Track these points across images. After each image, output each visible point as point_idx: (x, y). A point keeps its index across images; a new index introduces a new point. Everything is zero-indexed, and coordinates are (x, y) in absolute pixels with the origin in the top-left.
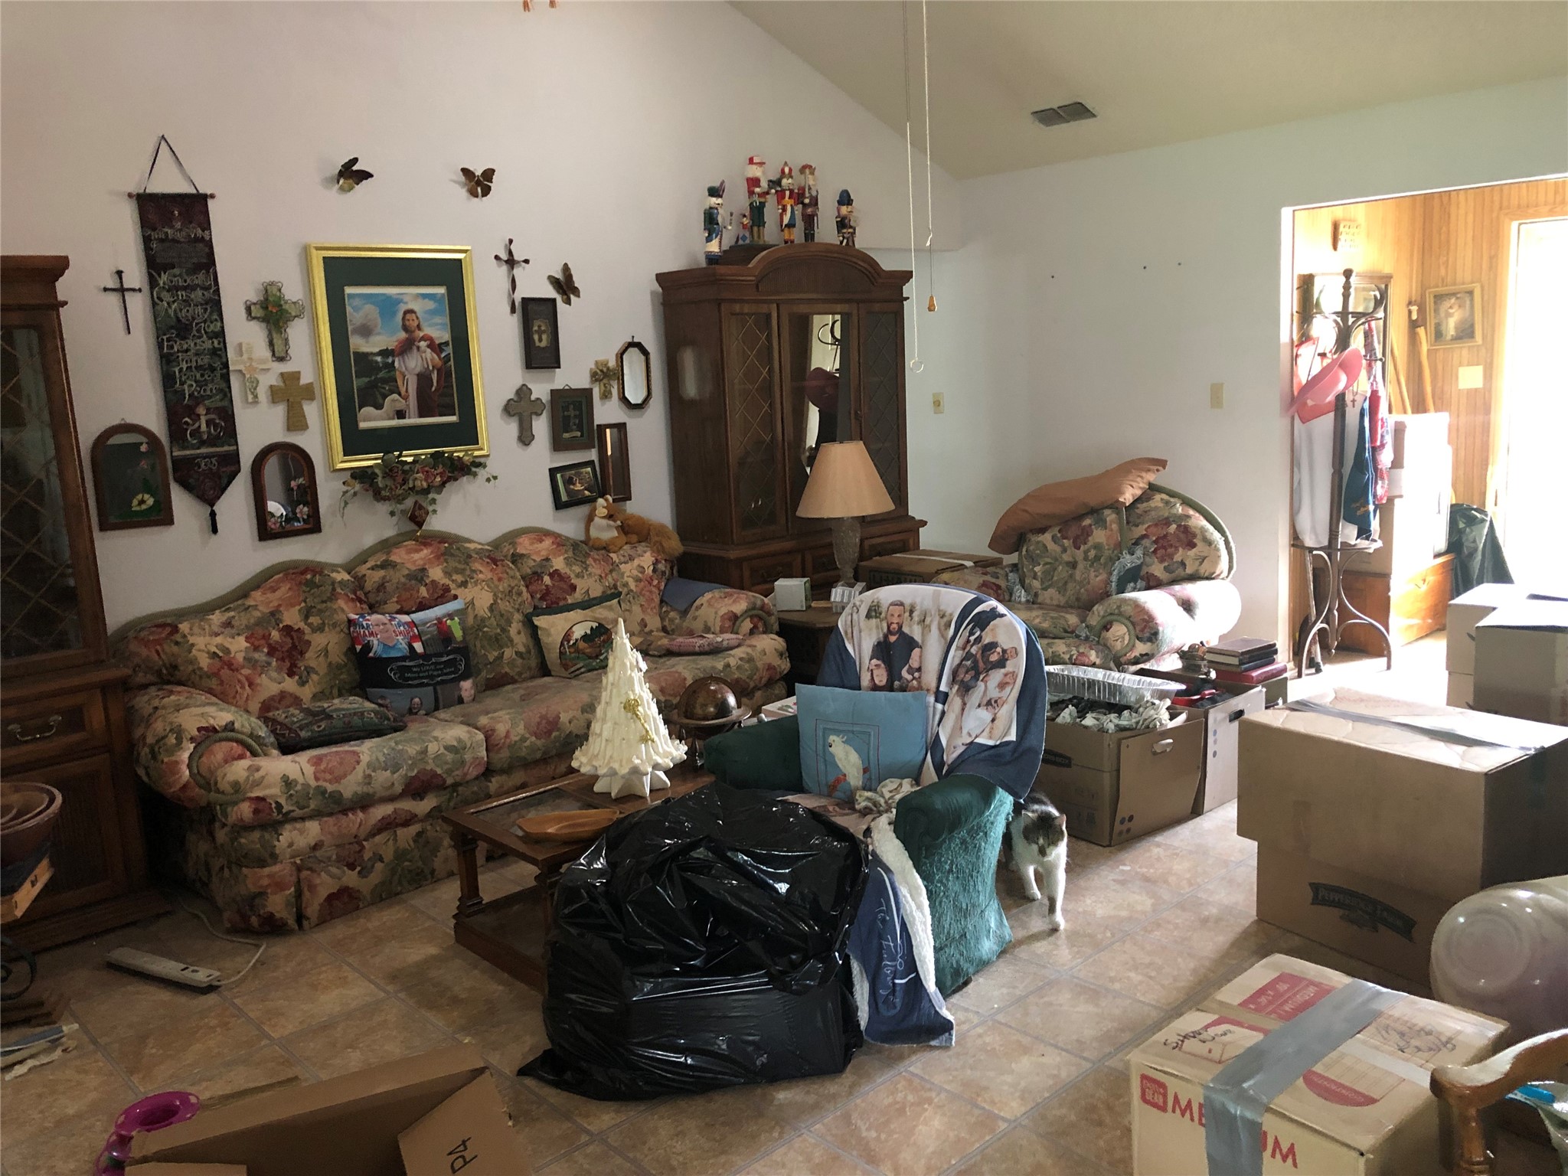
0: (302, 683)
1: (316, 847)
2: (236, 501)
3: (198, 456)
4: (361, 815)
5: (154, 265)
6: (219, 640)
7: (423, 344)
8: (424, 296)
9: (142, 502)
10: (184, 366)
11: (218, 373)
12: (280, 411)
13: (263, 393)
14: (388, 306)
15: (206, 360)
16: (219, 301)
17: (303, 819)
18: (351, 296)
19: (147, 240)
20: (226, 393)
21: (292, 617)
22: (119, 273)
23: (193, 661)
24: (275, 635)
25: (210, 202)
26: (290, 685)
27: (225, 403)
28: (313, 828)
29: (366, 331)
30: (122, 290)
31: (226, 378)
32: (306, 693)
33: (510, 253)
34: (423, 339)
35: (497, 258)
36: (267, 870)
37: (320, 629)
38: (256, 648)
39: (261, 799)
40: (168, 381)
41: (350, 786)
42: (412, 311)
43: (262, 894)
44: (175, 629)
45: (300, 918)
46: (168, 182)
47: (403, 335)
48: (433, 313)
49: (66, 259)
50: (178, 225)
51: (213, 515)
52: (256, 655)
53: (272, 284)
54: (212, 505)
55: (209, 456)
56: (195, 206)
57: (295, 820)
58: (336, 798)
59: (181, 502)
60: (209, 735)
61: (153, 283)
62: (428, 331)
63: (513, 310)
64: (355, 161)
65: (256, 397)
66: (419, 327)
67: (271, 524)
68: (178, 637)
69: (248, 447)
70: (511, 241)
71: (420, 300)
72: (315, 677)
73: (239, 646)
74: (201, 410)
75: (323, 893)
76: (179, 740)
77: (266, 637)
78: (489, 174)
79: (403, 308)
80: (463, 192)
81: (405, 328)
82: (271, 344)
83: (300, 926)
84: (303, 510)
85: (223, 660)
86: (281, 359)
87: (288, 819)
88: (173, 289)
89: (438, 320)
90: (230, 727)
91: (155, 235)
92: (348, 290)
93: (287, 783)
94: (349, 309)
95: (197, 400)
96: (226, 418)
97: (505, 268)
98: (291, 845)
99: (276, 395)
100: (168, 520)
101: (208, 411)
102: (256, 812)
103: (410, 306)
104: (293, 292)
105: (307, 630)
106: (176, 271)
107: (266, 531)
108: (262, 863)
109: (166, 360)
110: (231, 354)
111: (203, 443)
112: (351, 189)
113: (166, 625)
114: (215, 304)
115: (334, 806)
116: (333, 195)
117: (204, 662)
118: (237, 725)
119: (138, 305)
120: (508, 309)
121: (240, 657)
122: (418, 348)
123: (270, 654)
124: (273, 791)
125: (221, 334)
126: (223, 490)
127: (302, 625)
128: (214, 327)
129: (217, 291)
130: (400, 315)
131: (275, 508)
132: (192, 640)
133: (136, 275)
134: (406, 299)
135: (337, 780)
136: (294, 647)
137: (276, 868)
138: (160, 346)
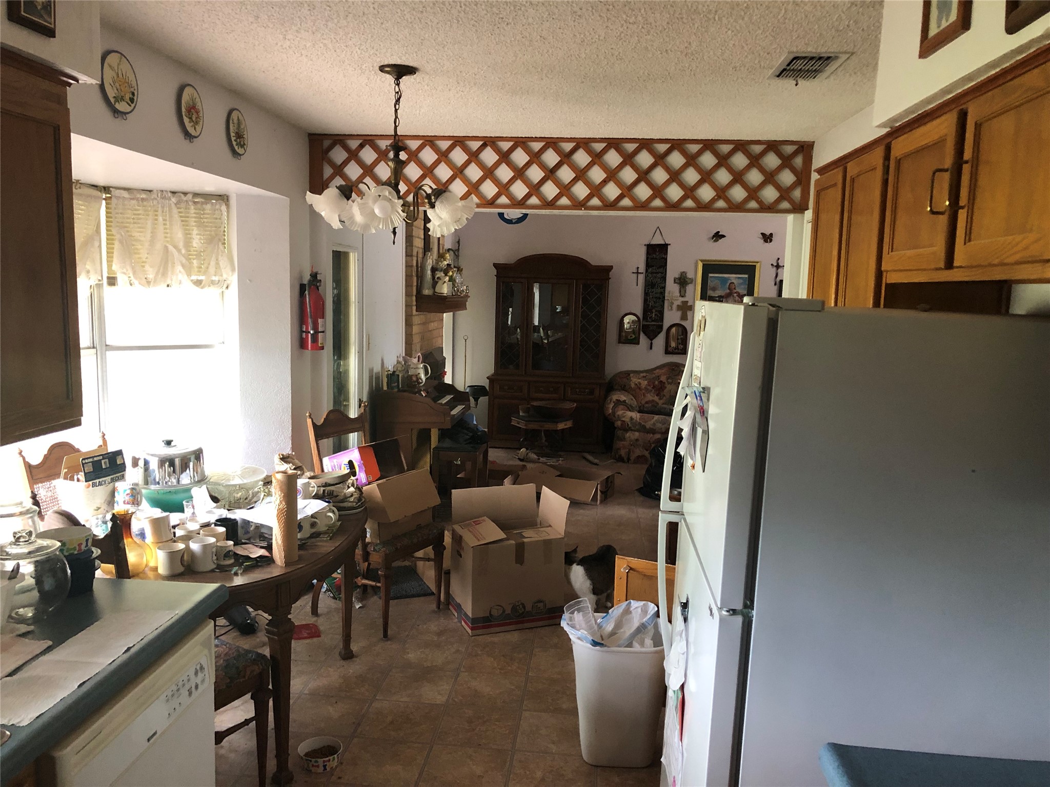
0: (660, 399)
1: (637, 440)
2: (660, 341)
3: (650, 325)
4: (652, 435)
5: (648, 265)
6: (640, 380)
7: (735, 295)
8: (739, 278)
9: (631, 336)
10: (651, 297)
11: (661, 300)
12: (679, 313)
13: (675, 307)
14: (725, 280)
15: (658, 295)
16: (665, 278)
17: (635, 431)
18: (711, 277)
19: (647, 258)
20: (663, 307)
21: (663, 378)
22: (638, 268)
23: (630, 385)
24: (657, 383)
25: (669, 247)
26: (656, 398)
27: (662, 309)
28: (637, 434)
29: (714, 289)
30: (638, 273)
31: (663, 302)
32: (660, 402)
33: (778, 264)
34: (736, 293)
35: (772, 265)
36: (623, 442)
37: (671, 383)
38: (649, 385)
39: (624, 421)
40: (645, 301)
41: (648, 425)
42: (733, 283)
43: (619, 449)
44: (629, 375)
45: (629, 459)
46: (658, 241)
47: (728, 291)
48: (741, 284)
49: (612, 266)
50: (657, 254)
51: (651, 344)
52: (649, 387)
53: (683, 272)
54: (652, 340)
55: (654, 325)
56: (664, 248)
57: (632, 430)
58: (644, 427)
59: (643, 339)
60: (618, 402)
61: (647, 271)
62: (738, 290)
63: (775, 284)
64: (719, 232)
65: (672, 308)
66: (735, 289)
67: (669, 349)
68: (628, 377)
69: (666, 324)
70: (779, 259)
71: (737, 280)
72: (664, 398)
73: (644, 383)
74: (654, 311)
75: (636, 455)
76: (611, 401)
77: (654, 383)
78: (771, 235)
79: (730, 282)
80: (762, 241)
81: (729, 289)
82: (680, 292)
83: (628, 462)
84: (681, 347)
85: (638, 386)
86: (682, 297)
87: (630, 429)
88: (652, 273)
89: (742, 287)
90: (624, 401)
91: (650, 257)
92: (710, 275)
93: (631, 419)
94: (709, 281)
95: (653, 307)
96: (661, 313)
97: (775, 268)
98: (630, 437)
99: (679, 308)
100: (638, 343)
101: (656, 311)
102: (622, 424)
103: (733, 281)
104: (690, 275)
105: (666, 383)
106: (654, 268)
107: (667, 352)
108: (622, 440)
109: (646, 294)
110: (666, 294)
111: (653, 321)
112: (718, 241)
113: (627, 374)
114: (664, 279)
115: (642, 429)
116: (712, 244)
117: (633, 385)
118: (627, 401)
119: (641, 278)
120: (773, 283)
121: (644, 387)
122: (733, 296)
123: (653, 388)
124: (627, 420)
125: (664, 288)
126: (656, 336)
127: (665, 381)
128: (663, 285)
129: (666, 274)
130: (728, 284)
131: (673, 344)
132: (632, 379)
133: (642, 269)
134: (732, 279)
135: (645, 422)
136: (661, 388)
137: (625, 443)
138: (645, 291)
